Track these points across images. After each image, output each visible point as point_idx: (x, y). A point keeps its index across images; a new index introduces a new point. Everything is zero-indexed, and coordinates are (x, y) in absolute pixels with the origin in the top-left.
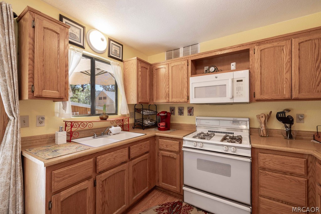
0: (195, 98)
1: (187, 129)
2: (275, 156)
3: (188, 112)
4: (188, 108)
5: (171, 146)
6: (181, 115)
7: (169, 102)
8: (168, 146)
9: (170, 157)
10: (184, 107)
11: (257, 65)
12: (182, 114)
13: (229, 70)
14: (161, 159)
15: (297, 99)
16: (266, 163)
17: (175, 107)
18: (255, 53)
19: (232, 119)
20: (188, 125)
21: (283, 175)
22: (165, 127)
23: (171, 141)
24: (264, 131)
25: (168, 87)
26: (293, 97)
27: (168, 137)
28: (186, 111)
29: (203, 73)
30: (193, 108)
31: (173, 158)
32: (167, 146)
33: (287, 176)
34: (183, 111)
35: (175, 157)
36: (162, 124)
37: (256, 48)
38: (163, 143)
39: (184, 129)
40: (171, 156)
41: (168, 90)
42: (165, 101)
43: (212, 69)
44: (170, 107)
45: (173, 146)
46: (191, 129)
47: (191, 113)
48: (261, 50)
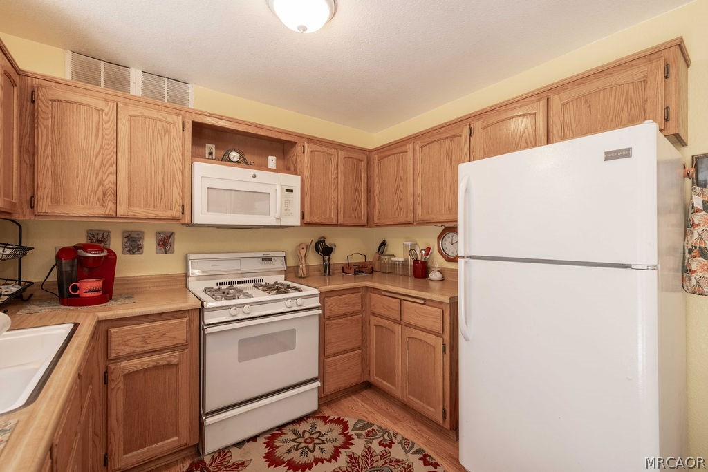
0: (208, 211)
1: (155, 289)
2: (340, 297)
3: (159, 245)
4: (159, 233)
5: (163, 336)
6: (134, 253)
7: (116, 217)
8: (148, 341)
9: (156, 367)
10: (143, 233)
11: (307, 172)
12: (138, 250)
13: (264, 167)
14: (122, 387)
15: (342, 225)
16: (333, 309)
17: (109, 232)
18: (304, 152)
19: (261, 255)
20: (160, 278)
21: (346, 319)
22: (100, 293)
23: (159, 323)
24: (304, 269)
25: (112, 169)
26: (340, 222)
27: (147, 316)
28: (149, 244)
29: (202, 158)
30: (172, 234)
31: (169, 365)
32: (144, 341)
33: (349, 318)
34: (141, 242)
35: (175, 361)
36: (90, 286)
37: (307, 145)
38: (129, 337)
39: (148, 289)
40: (161, 363)
41: (112, 178)
42: (101, 212)
43: (234, 156)
44: (88, 231)
45: (169, 334)
46: (169, 287)
47: (168, 247)
48: (312, 151)
